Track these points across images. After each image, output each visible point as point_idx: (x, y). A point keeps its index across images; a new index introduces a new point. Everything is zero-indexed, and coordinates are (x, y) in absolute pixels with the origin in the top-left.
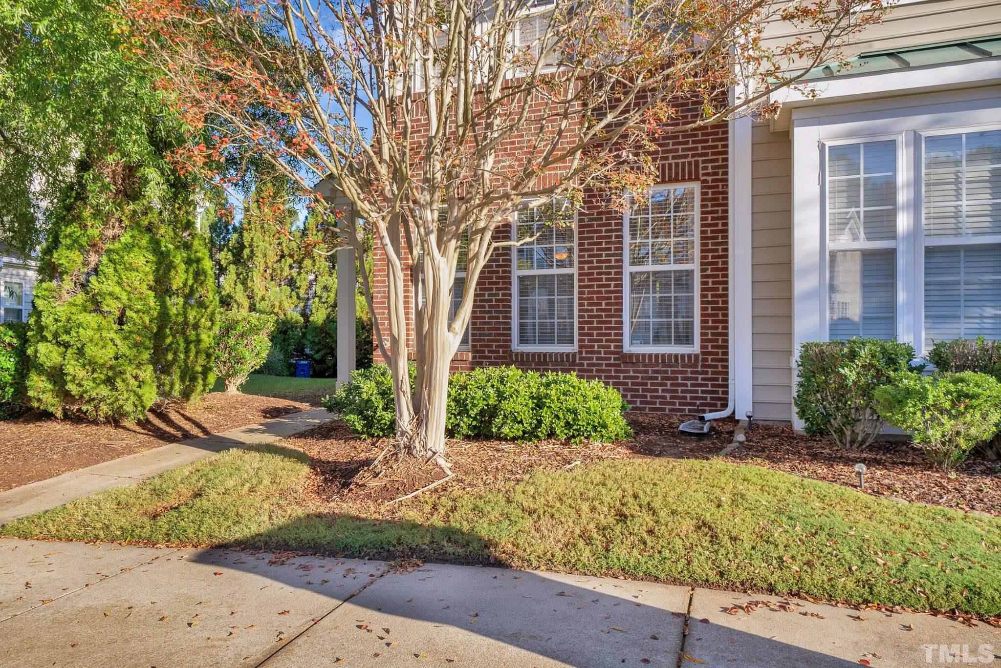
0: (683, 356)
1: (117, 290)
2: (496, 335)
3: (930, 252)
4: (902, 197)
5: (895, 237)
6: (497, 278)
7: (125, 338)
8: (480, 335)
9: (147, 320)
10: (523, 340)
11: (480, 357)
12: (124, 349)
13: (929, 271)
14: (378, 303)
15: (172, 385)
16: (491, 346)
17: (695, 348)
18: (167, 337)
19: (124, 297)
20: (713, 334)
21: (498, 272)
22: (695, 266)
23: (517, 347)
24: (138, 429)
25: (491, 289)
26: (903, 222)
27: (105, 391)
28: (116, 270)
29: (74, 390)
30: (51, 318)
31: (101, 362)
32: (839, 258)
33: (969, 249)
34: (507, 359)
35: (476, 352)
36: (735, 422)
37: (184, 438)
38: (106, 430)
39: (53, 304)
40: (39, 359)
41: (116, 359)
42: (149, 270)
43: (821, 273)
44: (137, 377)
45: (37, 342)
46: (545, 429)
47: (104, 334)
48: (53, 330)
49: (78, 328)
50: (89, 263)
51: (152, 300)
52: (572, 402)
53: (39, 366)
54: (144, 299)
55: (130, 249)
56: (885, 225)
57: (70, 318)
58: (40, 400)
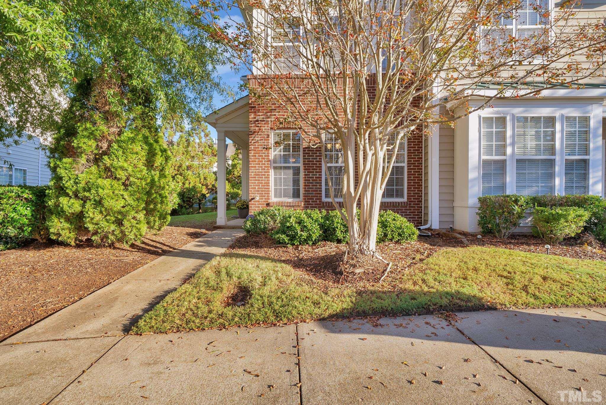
0: (402, 203)
1: (125, 165)
2: (315, 194)
3: (518, 161)
4: (509, 141)
5: (505, 155)
6: (316, 167)
7: (131, 195)
8: (308, 194)
9: (144, 183)
10: (327, 196)
11: (307, 204)
12: (130, 201)
13: (518, 168)
14: (252, 177)
15: (155, 221)
16: (313, 199)
17: (405, 199)
18: (153, 194)
19: (130, 169)
20: (413, 193)
21: (317, 164)
22: (405, 165)
23: (324, 199)
25: (313, 172)
26: (509, 150)
27: (113, 227)
28: (124, 153)
29: (91, 227)
30: (72, 182)
31: (115, 209)
32: (486, 163)
33: (530, 161)
34: (321, 206)
35: (306, 202)
36: (432, 230)
37: (164, 253)
38: (107, 251)
39: (73, 173)
40: (62, 208)
41: (123, 207)
42: (143, 153)
43: (479, 168)
44: (134, 218)
45: (58, 197)
46: (390, 237)
47: (116, 192)
48: (74, 189)
49: (97, 188)
50: (101, 148)
51: (145, 172)
52: (398, 224)
53: (59, 212)
54: (141, 171)
55: (133, 140)
56: (501, 150)
57: (89, 182)
58: (59, 235)
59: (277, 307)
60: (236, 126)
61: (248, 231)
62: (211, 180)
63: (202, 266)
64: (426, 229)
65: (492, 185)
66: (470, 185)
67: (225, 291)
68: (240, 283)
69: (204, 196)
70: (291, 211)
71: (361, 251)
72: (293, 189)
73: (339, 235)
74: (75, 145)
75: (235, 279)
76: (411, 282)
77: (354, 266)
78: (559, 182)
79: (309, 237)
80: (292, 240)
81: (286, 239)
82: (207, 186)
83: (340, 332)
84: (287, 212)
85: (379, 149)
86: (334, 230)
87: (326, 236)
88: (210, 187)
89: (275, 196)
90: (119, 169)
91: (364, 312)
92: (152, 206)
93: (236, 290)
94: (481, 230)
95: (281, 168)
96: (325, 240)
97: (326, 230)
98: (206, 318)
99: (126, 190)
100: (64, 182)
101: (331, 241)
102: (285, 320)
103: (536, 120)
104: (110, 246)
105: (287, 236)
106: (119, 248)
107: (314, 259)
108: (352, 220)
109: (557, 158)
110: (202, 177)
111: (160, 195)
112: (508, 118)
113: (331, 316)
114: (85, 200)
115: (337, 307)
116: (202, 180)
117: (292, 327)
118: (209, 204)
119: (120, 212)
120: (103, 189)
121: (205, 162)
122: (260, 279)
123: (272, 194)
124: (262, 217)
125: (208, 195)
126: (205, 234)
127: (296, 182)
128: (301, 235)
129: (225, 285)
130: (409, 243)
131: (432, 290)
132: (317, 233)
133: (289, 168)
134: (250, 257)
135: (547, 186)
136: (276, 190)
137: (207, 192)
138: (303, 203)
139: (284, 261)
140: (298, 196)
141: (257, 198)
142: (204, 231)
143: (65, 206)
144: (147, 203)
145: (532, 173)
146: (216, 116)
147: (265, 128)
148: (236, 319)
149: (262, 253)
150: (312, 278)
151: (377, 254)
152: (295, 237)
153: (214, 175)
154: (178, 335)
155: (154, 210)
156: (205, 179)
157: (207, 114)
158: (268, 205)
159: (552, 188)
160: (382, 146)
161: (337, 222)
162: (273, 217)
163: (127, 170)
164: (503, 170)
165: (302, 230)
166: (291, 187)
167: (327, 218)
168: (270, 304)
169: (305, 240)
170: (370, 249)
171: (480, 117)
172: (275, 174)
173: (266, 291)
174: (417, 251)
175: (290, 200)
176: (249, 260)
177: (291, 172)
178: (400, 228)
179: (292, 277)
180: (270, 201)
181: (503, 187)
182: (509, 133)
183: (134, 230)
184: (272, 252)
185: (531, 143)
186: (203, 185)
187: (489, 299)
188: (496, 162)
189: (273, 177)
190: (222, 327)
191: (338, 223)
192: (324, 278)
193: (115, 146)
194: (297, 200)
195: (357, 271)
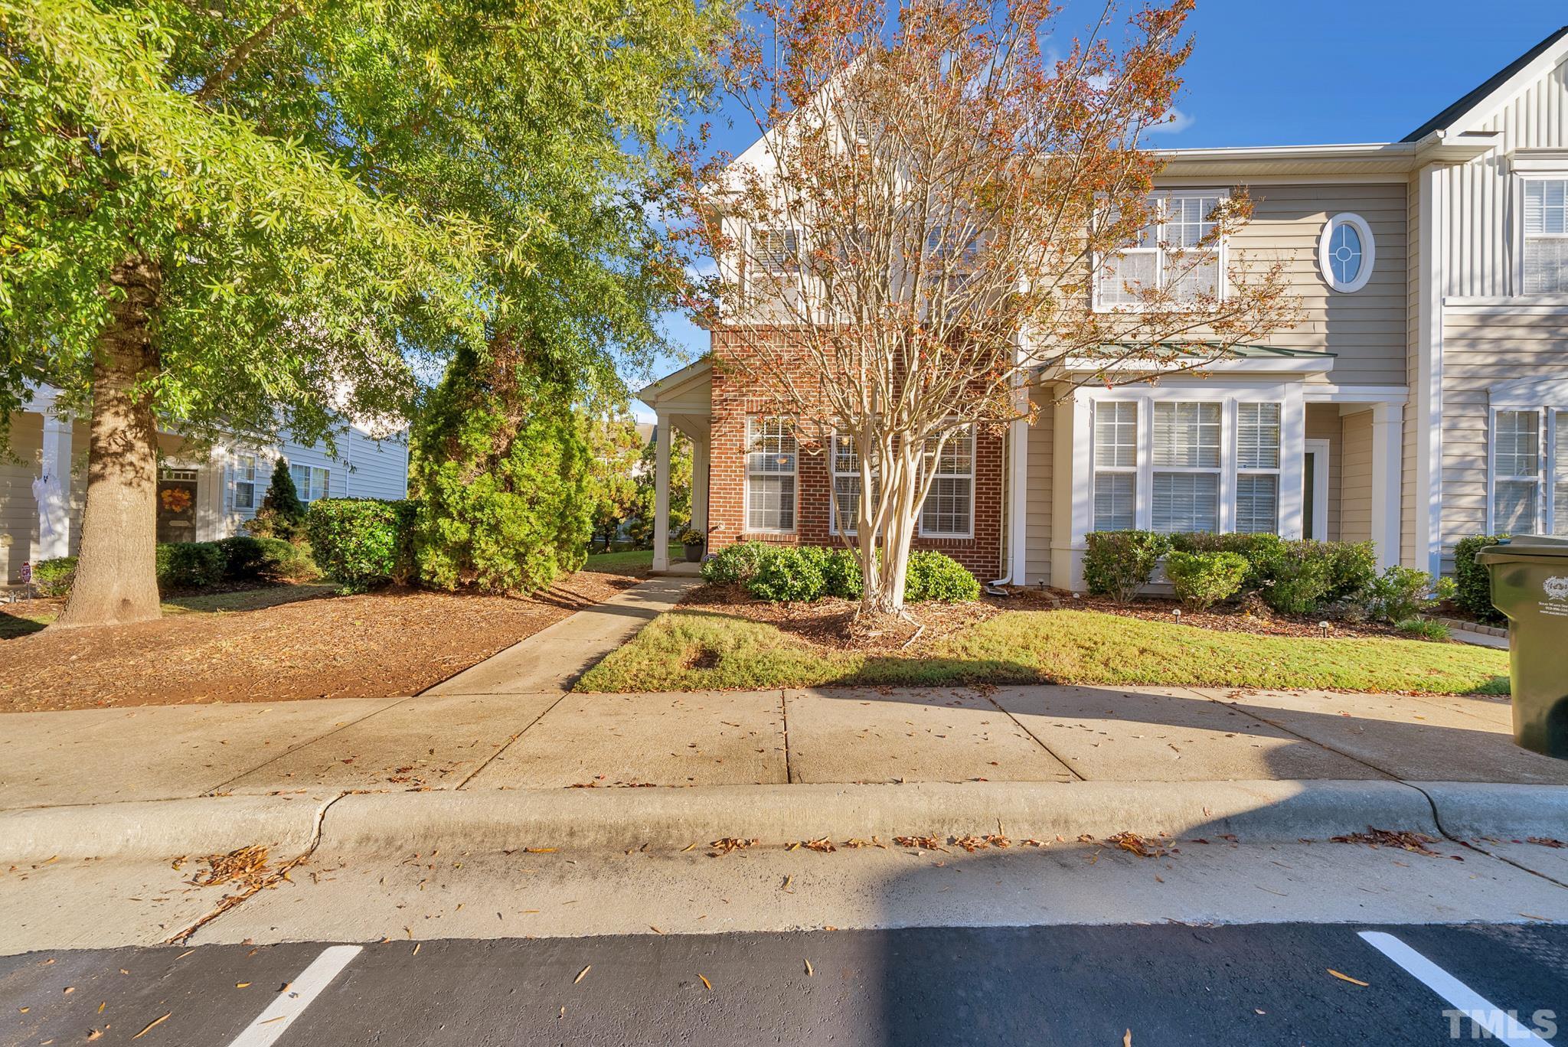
0: (964, 540)
1: (533, 472)
2: (819, 522)
3: (1156, 475)
4: (1141, 442)
5: (1135, 465)
6: (820, 478)
7: (539, 518)
8: (806, 522)
9: (557, 500)
11: (805, 539)
12: (538, 527)
13: (1155, 488)
14: (713, 493)
16: (814, 531)
17: (971, 535)
19: (539, 479)
20: (985, 525)
21: (822, 473)
22: (972, 477)
23: (833, 532)
24: (531, 600)
25: (815, 487)
26: (1141, 458)
27: (511, 565)
28: (531, 455)
29: (481, 564)
30: (457, 496)
31: (517, 538)
32: (1101, 477)
33: (1177, 475)
34: (828, 541)
35: (802, 535)
36: (1013, 587)
37: (581, 607)
38: (499, 601)
39: (458, 483)
40: (443, 535)
41: (528, 535)
42: (557, 455)
43: (1090, 487)
44: (541, 552)
45: (434, 518)
46: (932, 592)
47: (519, 512)
48: (459, 507)
49: (493, 506)
50: (499, 447)
51: (559, 483)
52: (947, 572)
53: (436, 539)
54: (554, 482)
55: (543, 435)
56: (1130, 457)
57: (481, 497)
58: (434, 574)
59: (757, 671)
60: (690, 407)
61: (709, 579)
62: (629, 493)
63: (643, 625)
64: (1003, 586)
65: (1113, 514)
66: (1074, 513)
67: (683, 654)
68: (703, 646)
69: (616, 521)
70: (777, 549)
71: (881, 608)
72: (782, 513)
73: (852, 586)
74: (463, 443)
75: (696, 641)
76: (946, 650)
77: (869, 628)
78: (1226, 512)
79: (806, 588)
80: (778, 593)
81: (770, 592)
82: (621, 503)
83: (838, 697)
84: (770, 550)
85: (910, 458)
86: (845, 579)
87: (832, 589)
88: (627, 505)
89: (752, 525)
90: (523, 479)
91: (873, 680)
92: (564, 536)
93: (698, 655)
94: (1089, 587)
95: (761, 478)
96: (830, 595)
97: (831, 578)
98: (665, 679)
99: (531, 509)
100: (445, 497)
101: (839, 597)
102: (768, 685)
103: (1188, 408)
104: (502, 595)
105: (772, 586)
106: (514, 598)
107: (812, 620)
108: (869, 562)
109: (1225, 471)
110: (613, 487)
111: (576, 518)
112: (1140, 405)
113: (829, 684)
114: (474, 523)
115: (838, 672)
116: (613, 493)
117: (777, 693)
118: (623, 536)
119: (522, 543)
120: (502, 508)
121: (619, 459)
122: (731, 642)
123: (746, 520)
124: (731, 558)
125: (622, 521)
126: (636, 584)
127: (787, 501)
128: (793, 586)
129: (683, 646)
130: (962, 604)
131: (973, 659)
132: (817, 583)
133: (775, 478)
134: (715, 615)
135: (1208, 519)
136: (752, 514)
137: (621, 514)
138: (797, 538)
139: (765, 622)
140: (790, 526)
141: (722, 528)
142: (632, 579)
143: (446, 532)
144: (561, 530)
145: (1181, 496)
146: (657, 391)
147: (738, 412)
148: (705, 682)
149: (732, 610)
150: (807, 643)
151: (904, 614)
152: (783, 588)
153: (635, 484)
154: (633, 694)
155: (568, 541)
156: (618, 490)
157: (642, 387)
158: (739, 538)
159: (1216, 522)
160: (914, 452)
161: (850, 565)
162: (749, 557)
163: (534, 480)
164: (1132, 490)
165: (794, 578)
166: (779, 511)
167: (834, 560)
168: (748, 668)
169: (799, 594)
170: (895, 605)
171: (1092, 402)
172: (752, 488)
173: (742, 654)
174: (973, 614)
175: (777, 532)
176: (714, 619)
177: (779, 484)
178: (950, 579)
179: (778, 639)
180: (743, 532)
181: (1131, 518)
182: (1142, 429)
183: (542, 571)
184: (746, 609)
185: (1180, 446)
186: (614, 501)
187: (1048, 671)
188: (1119, 476)
189: (749, 492)
190: (687, 689)
191: (850, 568)
192: (825, 642)
193: (519, 444)
194: (789, 531)
195: (872, 634)
